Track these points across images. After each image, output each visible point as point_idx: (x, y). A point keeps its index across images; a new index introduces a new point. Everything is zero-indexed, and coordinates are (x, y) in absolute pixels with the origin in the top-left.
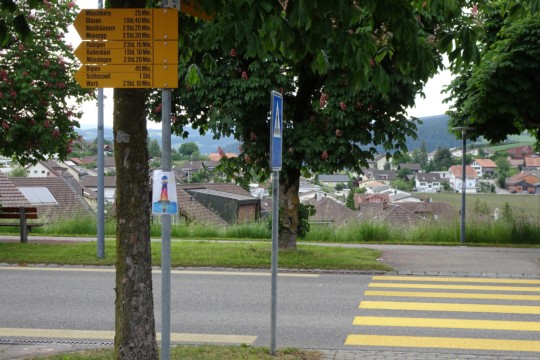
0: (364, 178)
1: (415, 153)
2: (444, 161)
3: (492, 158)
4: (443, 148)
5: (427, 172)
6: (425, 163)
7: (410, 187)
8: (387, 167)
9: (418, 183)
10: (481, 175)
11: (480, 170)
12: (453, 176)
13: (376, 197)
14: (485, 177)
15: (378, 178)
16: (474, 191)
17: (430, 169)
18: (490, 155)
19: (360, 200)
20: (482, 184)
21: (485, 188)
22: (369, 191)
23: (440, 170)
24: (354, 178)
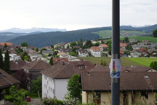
0: (59, 51)
1: (78, 42)
2: (89, 45)
3: (106, 44)
4: (89, 40)
5: (83, 49)
6: (82, 46)
7: (76, 55)
8: (68, 47)
9: (79, 53)
10: (102, 50)
11: (102, 48)
12: (92, 50)
13: (63, 59)
14: (104, 51)
15: (65, 51)
16: (100, 56)
17: (84, 48)
18: (105, 43)
19: (56, 60)
20: (103, 53)
21: (104, 55)
22: (61, 56)
23: (88, 48)
24: (56, 52)
